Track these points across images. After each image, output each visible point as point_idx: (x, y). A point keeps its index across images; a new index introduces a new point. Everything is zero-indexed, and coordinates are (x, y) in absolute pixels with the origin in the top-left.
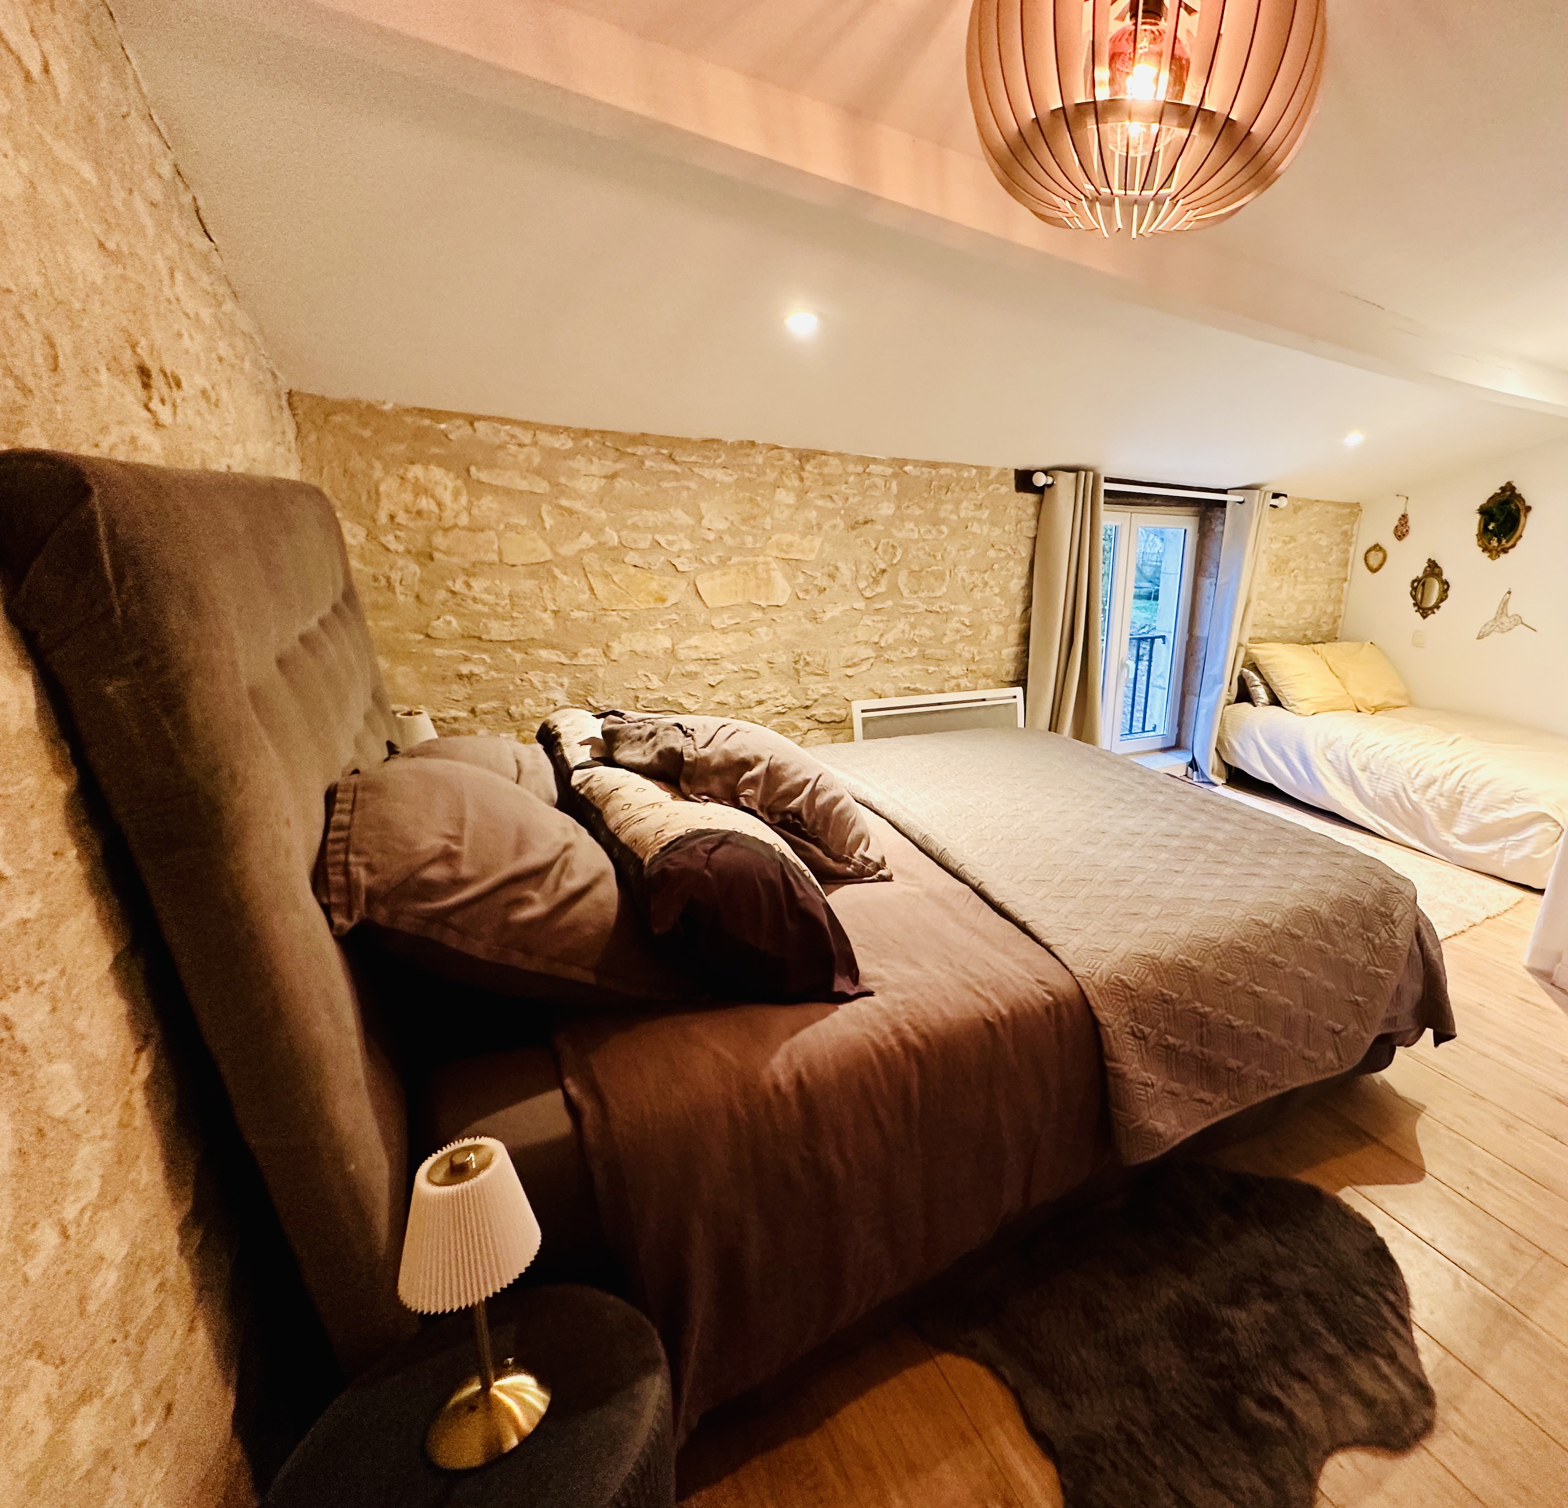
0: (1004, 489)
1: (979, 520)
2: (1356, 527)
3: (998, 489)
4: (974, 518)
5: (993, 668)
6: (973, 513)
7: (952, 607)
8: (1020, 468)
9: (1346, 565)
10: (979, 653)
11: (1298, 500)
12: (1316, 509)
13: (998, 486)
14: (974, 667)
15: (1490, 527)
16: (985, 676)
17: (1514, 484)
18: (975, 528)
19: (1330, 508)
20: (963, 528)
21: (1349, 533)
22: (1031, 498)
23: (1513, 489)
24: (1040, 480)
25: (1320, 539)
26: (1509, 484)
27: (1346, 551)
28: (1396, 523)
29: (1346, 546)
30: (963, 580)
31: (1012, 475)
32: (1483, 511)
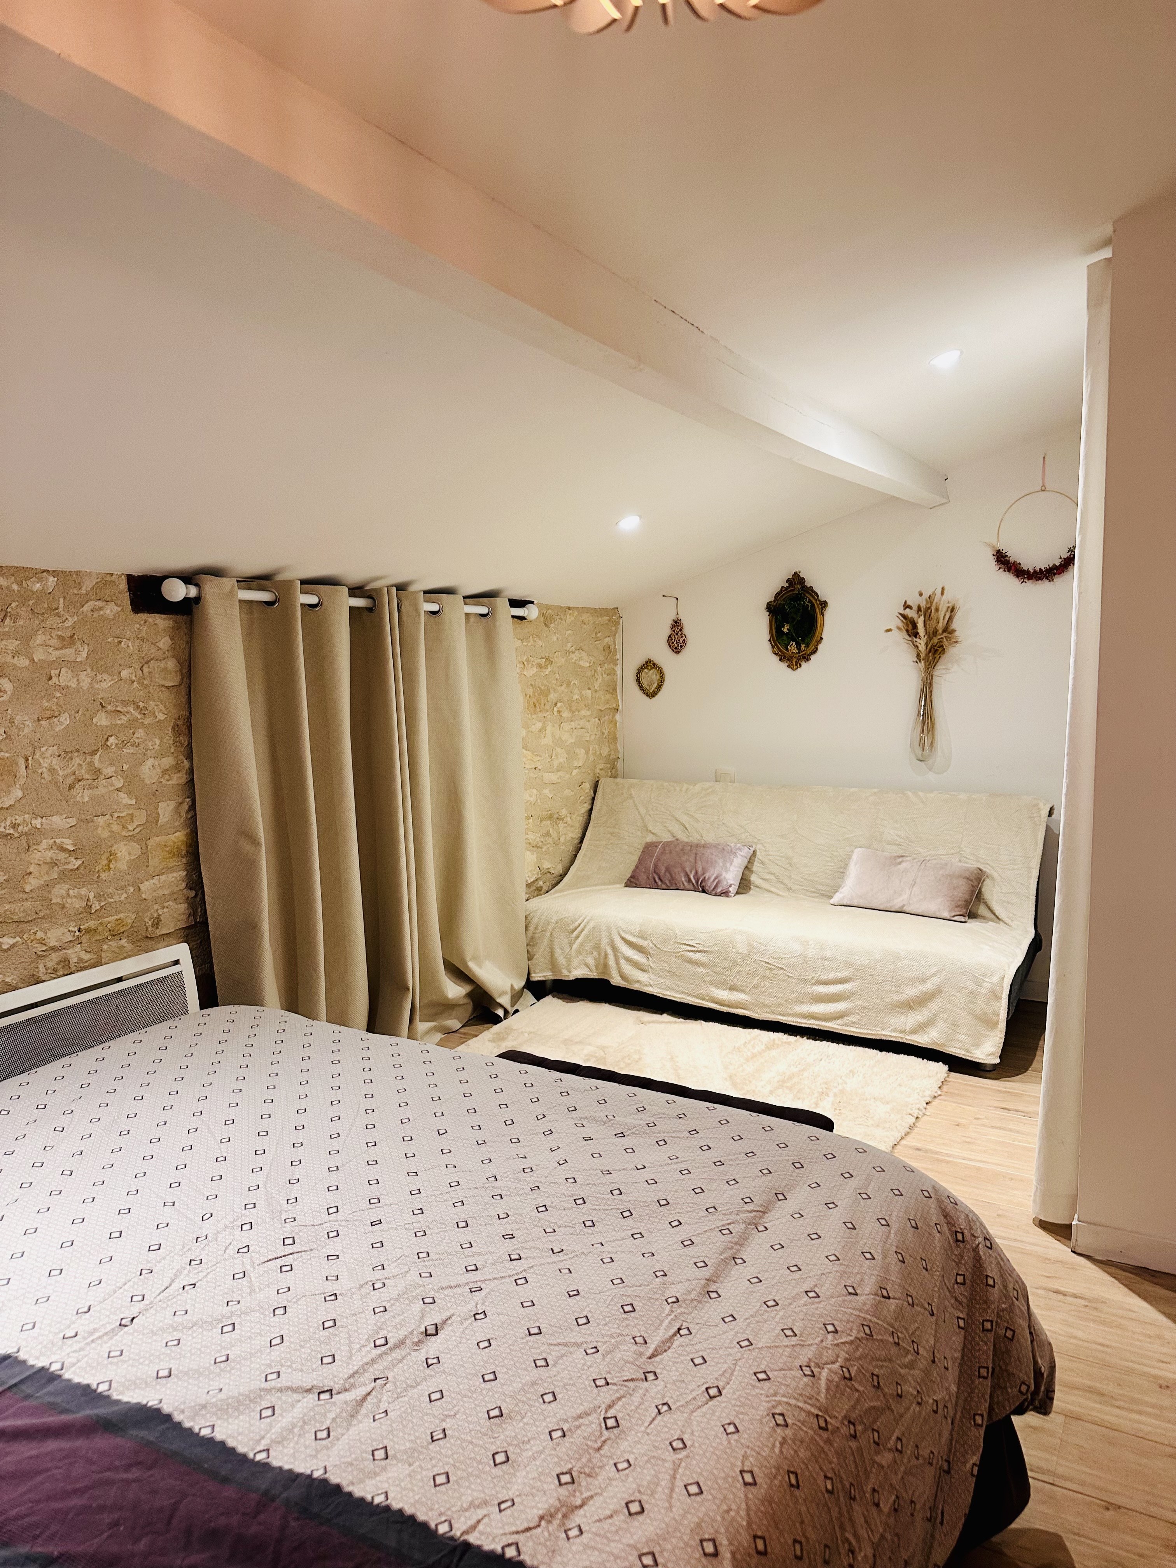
0: (110, 610)
1: (73, 666)
2: (618, 639)
3: (101, 609)
4: (60, 663)
5: (129, 918)
6: (57, 653)
7: (37, 822)
8: (135, 574)
9: (615, 690)
10: (98, 897)
11: (548, 607)
12: (570, 619)
13: (100, 604)
14: (92, 924)
15: (785, 629)
16: (116, 935)
17: (802, 575)
18: (66, 678)
19: (585, 617)
20: (45, 678)
21: (612, 647)
22: (161, 622)
23: (802, 581)
24: (176, 591)
25: (581, 659)
26: (796, 574)
27: (612, 673)
28: (667, 631)
29: (612, 665)
30: (52, 770)
31: (123, 585)
32: (771, 608)
